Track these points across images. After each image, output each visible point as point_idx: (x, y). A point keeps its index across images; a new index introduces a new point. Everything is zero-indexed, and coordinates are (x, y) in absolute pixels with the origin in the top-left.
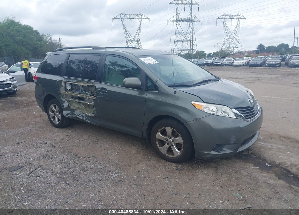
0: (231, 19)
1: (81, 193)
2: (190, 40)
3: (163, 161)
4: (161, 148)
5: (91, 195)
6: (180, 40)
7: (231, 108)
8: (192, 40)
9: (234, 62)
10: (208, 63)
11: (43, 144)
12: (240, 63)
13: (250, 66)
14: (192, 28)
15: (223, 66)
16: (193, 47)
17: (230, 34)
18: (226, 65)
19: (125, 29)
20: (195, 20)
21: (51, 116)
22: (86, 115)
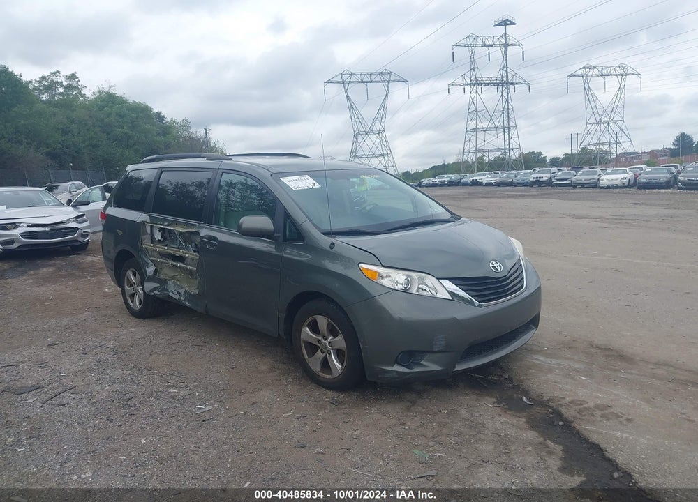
0: (602, 75)
1: (127, 437)
2: (504, 128)
3: (313, 386)
4: (310, 359)
5: (143, 441)
6: (478, 127)
7: (438, 279)
8: (509, 128)
9: (602, 178)
10: (541, 180)
11: (96, 347)
12: (617, 180)
13: (640, 188)
14: (507, 100)
15: (575, 187)
16: (509, 144)
17: (601, 111)
18: (584, 186)
19: (352, 106)
20: (515, 82)
21: (128, 293)
22: (186, 292)
